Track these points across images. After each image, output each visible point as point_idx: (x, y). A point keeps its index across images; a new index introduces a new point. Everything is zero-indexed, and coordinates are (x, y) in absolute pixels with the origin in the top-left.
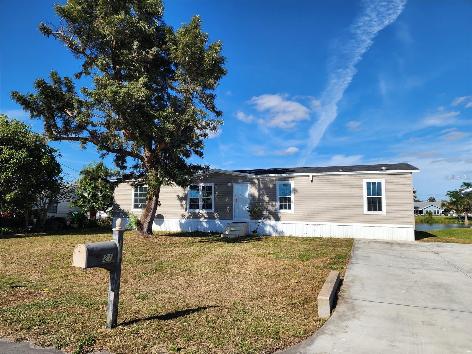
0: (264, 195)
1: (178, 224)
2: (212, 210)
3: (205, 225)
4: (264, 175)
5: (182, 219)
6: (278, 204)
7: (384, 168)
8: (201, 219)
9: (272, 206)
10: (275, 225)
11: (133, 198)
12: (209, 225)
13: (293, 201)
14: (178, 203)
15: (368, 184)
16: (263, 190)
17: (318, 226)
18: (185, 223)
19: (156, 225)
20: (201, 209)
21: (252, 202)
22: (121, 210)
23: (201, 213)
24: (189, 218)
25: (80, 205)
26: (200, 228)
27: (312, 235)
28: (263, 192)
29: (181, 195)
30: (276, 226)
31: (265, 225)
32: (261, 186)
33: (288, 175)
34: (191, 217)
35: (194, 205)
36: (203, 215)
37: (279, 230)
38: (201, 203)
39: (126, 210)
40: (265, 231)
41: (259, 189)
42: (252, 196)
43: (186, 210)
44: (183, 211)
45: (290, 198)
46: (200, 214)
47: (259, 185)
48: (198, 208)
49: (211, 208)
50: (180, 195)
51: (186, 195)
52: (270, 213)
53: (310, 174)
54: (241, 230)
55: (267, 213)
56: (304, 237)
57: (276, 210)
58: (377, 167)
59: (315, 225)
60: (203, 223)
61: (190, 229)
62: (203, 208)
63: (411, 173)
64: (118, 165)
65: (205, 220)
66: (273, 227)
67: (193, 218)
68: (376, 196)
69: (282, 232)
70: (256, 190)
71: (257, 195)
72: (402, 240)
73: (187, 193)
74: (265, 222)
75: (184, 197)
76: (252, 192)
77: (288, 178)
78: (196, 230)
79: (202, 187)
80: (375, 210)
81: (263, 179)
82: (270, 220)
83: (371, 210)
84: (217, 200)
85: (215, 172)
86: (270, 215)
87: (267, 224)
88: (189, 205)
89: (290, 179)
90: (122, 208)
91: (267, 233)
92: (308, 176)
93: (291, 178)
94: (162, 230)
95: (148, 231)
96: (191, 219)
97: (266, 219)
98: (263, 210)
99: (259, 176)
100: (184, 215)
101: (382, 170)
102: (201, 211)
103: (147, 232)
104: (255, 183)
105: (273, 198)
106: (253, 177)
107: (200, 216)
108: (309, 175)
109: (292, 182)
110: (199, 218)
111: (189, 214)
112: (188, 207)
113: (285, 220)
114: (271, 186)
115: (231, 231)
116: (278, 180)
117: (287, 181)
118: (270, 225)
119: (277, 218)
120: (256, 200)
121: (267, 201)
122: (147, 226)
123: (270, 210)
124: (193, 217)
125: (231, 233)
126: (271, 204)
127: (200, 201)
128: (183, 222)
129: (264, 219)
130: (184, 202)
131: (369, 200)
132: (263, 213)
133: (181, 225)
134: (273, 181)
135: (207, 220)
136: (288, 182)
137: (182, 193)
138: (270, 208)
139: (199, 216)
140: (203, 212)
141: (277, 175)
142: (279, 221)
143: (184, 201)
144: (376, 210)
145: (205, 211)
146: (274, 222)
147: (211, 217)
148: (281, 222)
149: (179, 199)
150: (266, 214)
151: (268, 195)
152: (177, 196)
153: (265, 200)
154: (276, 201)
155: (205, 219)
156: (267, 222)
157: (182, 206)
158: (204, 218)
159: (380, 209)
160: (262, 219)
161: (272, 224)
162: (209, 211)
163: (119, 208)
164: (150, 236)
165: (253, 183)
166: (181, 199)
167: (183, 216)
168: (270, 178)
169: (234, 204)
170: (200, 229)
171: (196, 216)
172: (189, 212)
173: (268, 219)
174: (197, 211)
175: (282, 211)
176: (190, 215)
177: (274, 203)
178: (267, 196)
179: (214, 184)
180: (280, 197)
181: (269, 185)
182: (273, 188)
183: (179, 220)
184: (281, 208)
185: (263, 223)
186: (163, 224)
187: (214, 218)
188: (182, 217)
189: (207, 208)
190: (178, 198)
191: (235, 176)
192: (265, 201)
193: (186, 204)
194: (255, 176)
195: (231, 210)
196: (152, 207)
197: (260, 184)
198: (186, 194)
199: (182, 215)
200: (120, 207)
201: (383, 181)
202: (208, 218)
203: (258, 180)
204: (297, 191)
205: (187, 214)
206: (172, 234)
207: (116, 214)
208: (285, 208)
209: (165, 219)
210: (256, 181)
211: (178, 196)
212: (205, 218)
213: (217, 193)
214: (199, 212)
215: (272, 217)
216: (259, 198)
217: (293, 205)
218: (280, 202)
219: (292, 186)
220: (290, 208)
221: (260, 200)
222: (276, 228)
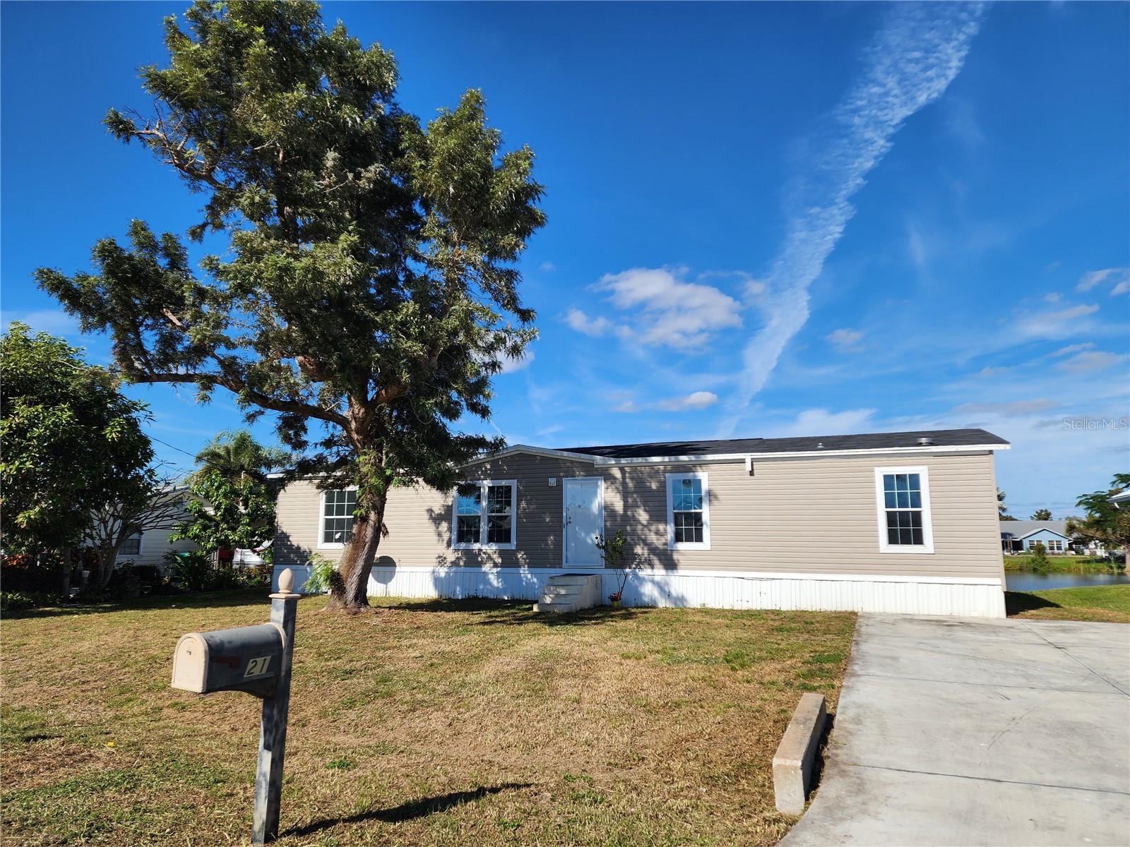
0: (638, 507)
1: (430, 579)
2: (513, 545)
3: (495, 581)
4: (636, 460)
5: (439, 567)
6: (670, 529)
7: (924, 440)
8: (487, 568)
9: (657, 533)
10: (665, 581)
11: (322, 517)
12: (505, 581)
13: (708, 523)
14: (431, 527)
15: (888, 479)
16: (635, 496)
17: (769, 582)
18: (445, 577)
19: (376, 582)
20: (486, 541)
21: (609, 524)
22: (294, 548)
23: (484, 553)
24: (455, 564)
25: (196, 536)
26: (483, 589)
27: (756, 604)
28: (635, 501)
29: (438, 510)
31: (642, 580)
32: (630, 485)
33: (693, 458)
34: (462, 563)
35: (469, 532)
36: (490, 558)
37: (674, 593)
38: (484, 528)
39: (304, 546)
40: (640, 595)
41: (625, 494)
42: (608, 509)
43: (449, 545)
44: (441, 549)
45: (701, 513)
46: (483, 555)
47: (624, 483)
48: (477, 541)
49: (508, 540)
50: (434, 509)
51: (449, 509)
52: (653, 550)
53: (748, 457)
54: (581, 594)
55: (646, 552)
56: (735, 608)
57: (665, 544)
58: (909, 439)
59: (761, 579)
60: (491, 576)
61: (458, 593)
62: (491, 539)
63: (991, 452)
64: (287, 439)
65: (495, 570)
66: (661, 587)
67: (466, 565)
68: (908, 507)
69: (682, 599)
70: (618, 495)
71: (619, 506)
72: (974, 614)
73: (450, 504)
74: (642, 573)
75: (443, 513)
76: (608, 499)
77: (695, 466)
78: (472, 593)
79: (487, 490)
80: (906, 541)
81: (634, 468)
82: (653, 568)
83: (897, 543)
84: (524, 520)
85: (519, 452)
86: (652, 556)
87: (646, 577)
88: (455, 533)
89: (698, 468)
90: (294, 541)
91: (646, 600)
92: (742, 461)
93: (700, 465)
94: (392, 596)
95: (356, 598)
96: (461, 566)
97: (642, 566)
98: (636, 544)
99: (623, 461)
100: (445, 558)
101: (920, 444)
102: (485, 548)
103: (356, 601)
104: (615, 478)
105: (658, 516)
106: (610, 463)
107: (482, 558)
108: (744, 459)
109: (703, 476)
110: (480, 564)
111: (457, 555)
112: (454, 537)
113: (689, 567)
114: (654, 486)
115: (558, 595)
116: (671, 472)
117: (691, 474)
118: (653, 582)
119: (670, 565)
120: (618, 520)
121: (645, 522)
122: (354, 586)
123: (653, 543)
124: (465, 562)
125: (558, 601)
126: (653, 528)
127: (482, 524)
128: (443, 575)
129: (638, 565)
130: (444, 526)
131: (891, 518)
132: (635, 551)
133: (437, 581)
134: (657, 472)
135: (499, 569)
136: (695, 476)
137: (439, 505)
138: (652, 538)
139: (480, 560)
140: (491, 548)
141: (666, 459)
142: (675, 571)
143: (443, 522)
144: (910, 543)
145: (494, 547)
146: (663, 572)
147: (508, 561)
148: (680, 572)
149: (431, 518)
150: (643, 554)
151: (647, 508)
152: (428, 511)
153: (641, 518)
154: (666, 523)
155: (494, 567)
156: (645, 572)
157: (439, 535)
158: (492, 565)
159: (918, 540)
160: (634, 566)
161: (657, 579)
162: (505, 546)
163: (289, 543)
164: (362, 609)
165: (608, 478)
166: (437, 519)
167: (441, 560)
168: (652, 465)
169: (564, 530)
170: (482, 591)
171: (473, 560)
172: (456, 550)
173: (647, 566)
174: (476, 546)
175: (683, 546)
176: (458, 558)
177: (661, 527)
178: (645, 511)
179: (516, 480)
180: (675, 511)
181: (648, 484)
182: (658, 491)
183: (431, 569)
184: (678, 538)
185: (636, 576)
186: (393, 580)
187: (517, 565)
188: (440, 562)
189: (498, 541)
190: (431, 515)
191: (565, 461)
192: (639, 522)
193: (450, 529)
194: (613, 462)
195: (559, 544)
196: (367, 540)
197: (628, 480)
198: (448, 506)
199: (439, 557)
200: (291, 539)
201: (923, 471)
202: (503, 565)
203: (622, 470)
204: (716, 497)
205: (451, 556)
206: (415, 604)
207: (281, 557)
208: (689, 539)
209: (398, 569)
210: (616, 473)
211: (430, 511)
212: (496, 565)
213: (523, 504)
214: (480, 550)
215: (656, 562)
216: (625, 515)
217: (706, 532)
218: (677, 523)
219: (705, 486)
220: (699, 538)
221: (628, 519)
222: (666, 589)
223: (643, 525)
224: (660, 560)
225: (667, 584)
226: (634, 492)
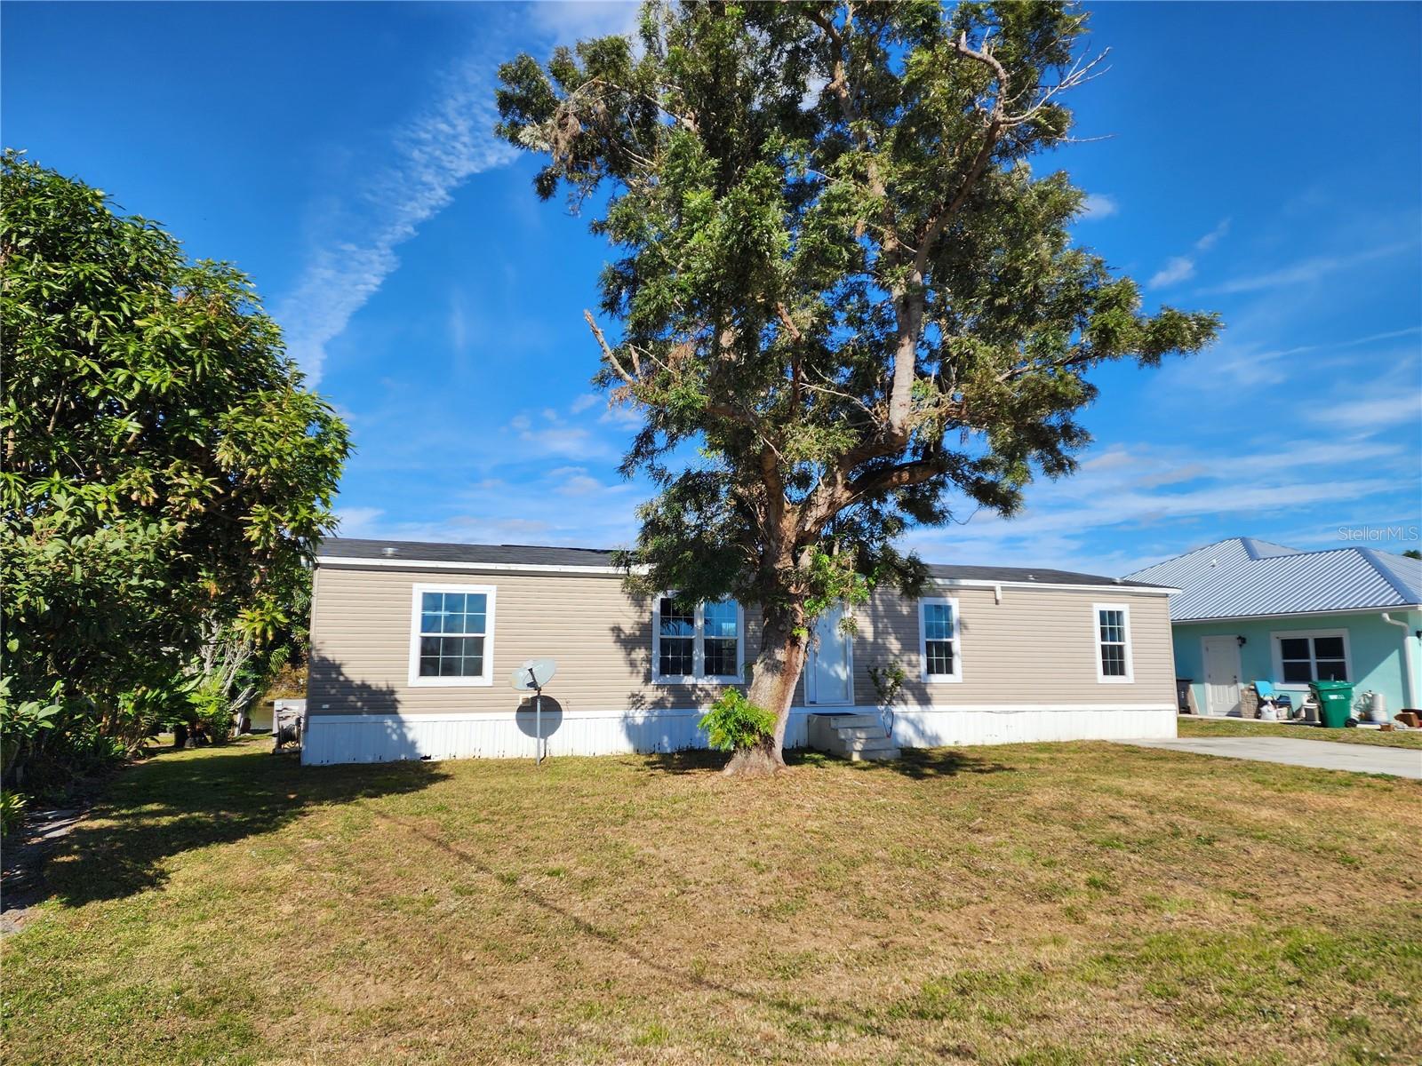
0: (889, 634)
1: (619, 728)
2: (741, 679)
5: (633, 711)
6: (923, 660)
9: (910, 664)
10: (919, 717)
11: (416, 635)
13: (958, 654)
14: (619, 655)
15: (1102, 615)
16: (885, 621)
17: (1013, 715)
18: (644, 723)
19: (526, 737)
20: (702, 674)
21: (858, 652)
22: (353, 685)
23: (701, 690)
24: (658, 704)
26: (701, 738)
28: (885, 626)
29: (628, 628)
30: (922, 722)
31: (895, 718)
32: (881, 608)
33: (947, 582)
34: (668, 704)
35: (677, 661)
36: (708, 695)
37: (929, 732)
38: (699, 655)
39: (377, 681)
40: (894, 735)
41: (875, 619)
42: (856, 636)
43: (648, 679)
44: (636, 684)
45: (951, 643)
46: (699, 693)
47: (874, 606)
48: (689, 672)
49: (733, 671)
50: (622, 627)
51: (646, 629)
52: (906, 684)
53: (997, 584)
57: (919, 677)
59: (1007, 712)
61: (663, 744)
62: (708, 671)
63: (1167, 595)
66: (913, 723)
67: (674, 706)
68: (1116, 641)
69: (937, 738)
70: (868, 619)
71: (869, 632)
73: (648, 621)
74: (895, 710)
75: (638, 633)
77: (945, 591)
78: (685, 745)
80: (1114, 672)
82: (906, 702)
83: (1108, 674)
84: (755, 646)
86: (904, 691)
87: (900, 714)
88: (658, 662)
89: (951, 593)
90: (355, 672)
91: (902, 740)
92: (992, 589)
93: (950, 590)
94: (556, 755)
96: (667, 709)
97: (895, 702)
98: (887, 677)
100: (642, 697)
102: (701, 682)
105: (909, 646)
107: (698, 696)
108: (994, 587)
109: (954, 602)
110: (695, 705)
111: (659, 694)
112: (656, 669)
113: (945, 701)
114: (905, 611)
116: (923, 595)
117: (942, 599)
118: (907, 719)
119: (924, 700)
120: (869, 648)
121: (897, 652)
123: (905, 675)
124: (673, 703)
126: (905, 658)
127: (696, 650)
128: (639, 720)
129: (890, 700)
130: (640, 654)
133: (632, 731)
136: (947, 602)
137: (632, 621)
138: (904, 669)
139: (694, 698)
140: (709, 682)
142: (930, 706)
143: (638, 647)
144: (1116, 674)
145: (715, 681)
146: (918, 708)
148: (935, 707)
149: (619, 640)
151: (898, 636)
152: (613, 629)
153: (892, 647)
154: (918, 653)
156: (898, 709)
157: (632, 664)
160: (886, 702)
161: (911, 716)
162: (730, 680)
163: (341, 678)
166: (627, 643)
167: (637, 701)
170: (699, 741)
171: (685, 699)
172: (659, 686)
173: (900, 701)
174: (688, 680)
175: (936, 679)
176: (662, 698)
177: (914, 658)
178: (897, 639)
180: (927, 640)
181: (900, 608)
182: (910, 616)
183: (621, 713)
184: (930, 671)
185: (889, 713)
186: (556, 733)
188: (634, 703)
189: (719, 673)
190: (618, 636)
192: (890, 651)
193: (649, 657)
197: (878, 602)
198: (645, 625)
199: (634, 696)
201: (1124, 609)
204: (966, 628)
205: (651, 694)
208: (940, 671)
209: (565, 714)
211: (617, 630)
213: (752, 626)
214: (695, 686)
215: (909, 697)
216: (875, 643)
217: (957, 663)
218: (929, 654)
219: (956, 613)
220: (950, 671)
221: (880, 648)
222: (921, 727)
223: (895, 655)
224: (914, 695)
225: (921, 721)
226: (883, 617)
